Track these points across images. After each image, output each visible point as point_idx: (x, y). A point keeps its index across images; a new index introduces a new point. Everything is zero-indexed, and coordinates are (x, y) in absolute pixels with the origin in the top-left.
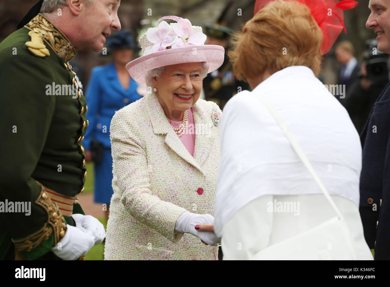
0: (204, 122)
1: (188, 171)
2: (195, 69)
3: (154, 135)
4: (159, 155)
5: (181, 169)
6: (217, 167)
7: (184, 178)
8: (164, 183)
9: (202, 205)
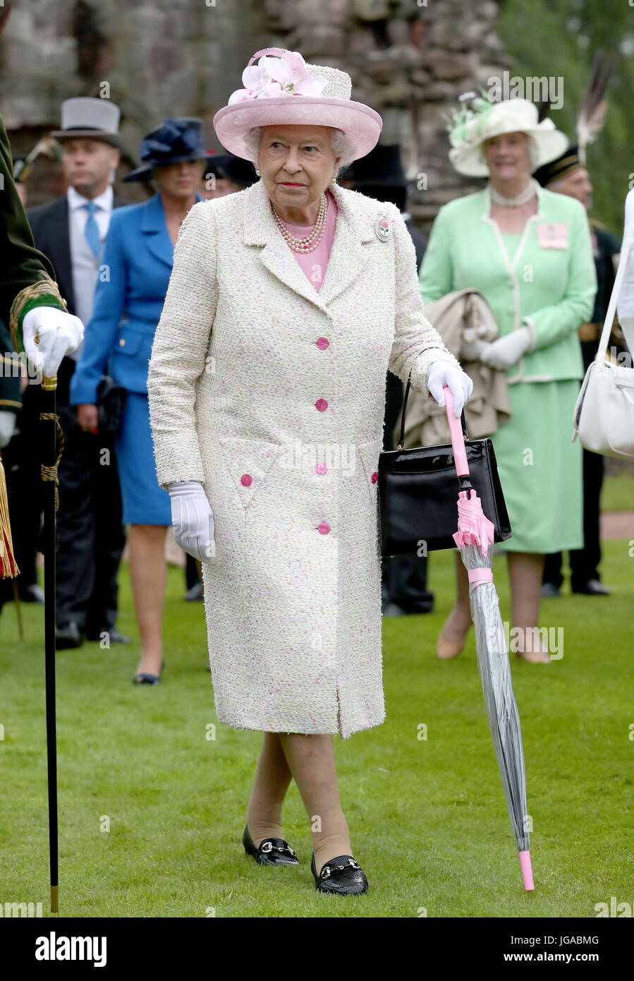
0: (351, 230)
1: (300, 309)
2: (308, 138)
3: (241, 248)
4: (244, 281)
5: (289, 304)
6: (367, 309)
7: (292, 320)
8: (249, 327)
9: (326, 367)
